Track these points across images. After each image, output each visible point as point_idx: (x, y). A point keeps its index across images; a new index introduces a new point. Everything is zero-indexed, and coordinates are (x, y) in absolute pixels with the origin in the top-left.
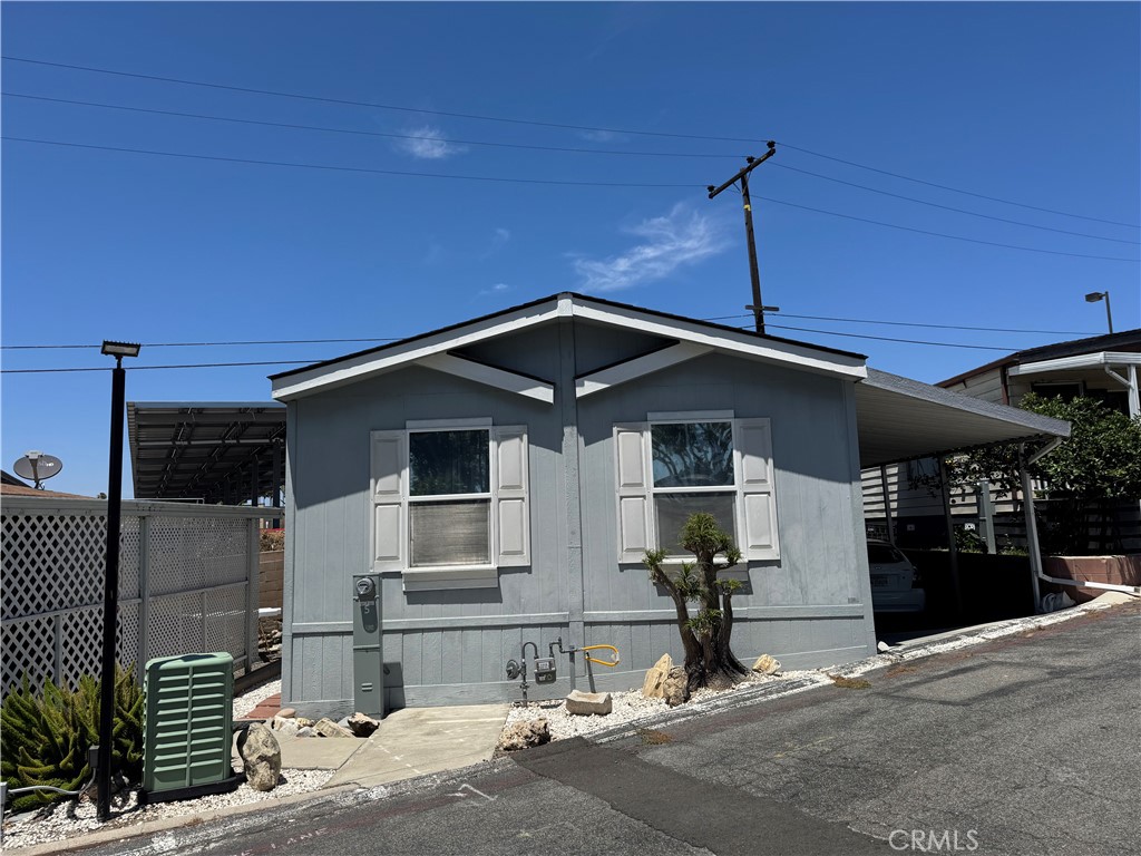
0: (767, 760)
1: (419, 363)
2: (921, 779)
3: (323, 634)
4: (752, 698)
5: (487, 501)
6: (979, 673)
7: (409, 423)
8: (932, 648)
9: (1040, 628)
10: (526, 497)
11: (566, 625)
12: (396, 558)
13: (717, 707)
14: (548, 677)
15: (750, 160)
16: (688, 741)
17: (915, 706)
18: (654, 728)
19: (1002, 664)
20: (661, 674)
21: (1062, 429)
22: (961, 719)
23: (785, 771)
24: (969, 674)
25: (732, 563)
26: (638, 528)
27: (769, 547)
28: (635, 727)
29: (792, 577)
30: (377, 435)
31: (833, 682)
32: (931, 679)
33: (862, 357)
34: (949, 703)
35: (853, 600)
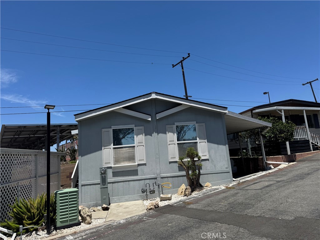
0: (220, 205)
1: (115, 110)
2: (259, 204)
3: (90, 185)
4: (208, 193)
5: (134, 147)
6: (260, 183)
7: (112, 127)
8: (246, 179)
9: (269, 173)
10: (144, 145)
11: (156, 178)
12: (110, 163)
13: (200, 195)
14: (153, 192)
15: (183, 58)
16: (197, 203)
17: (249, 191)
18: (186, 201)
19: (264, 181)
20: (183, 189)
21: (270, 125)
22: (262, 192)
23: (226, 206)
24: (258, 184)
25: (199, 159)
26: (173, 152)
27: (206, 155)
28: (182, 201)
29: (212, 163)
30: (103, 130)
31: (225, 188)
32: (249, 185)
33: (227, 108)
34: (257, 190)
35: (227, 168)
